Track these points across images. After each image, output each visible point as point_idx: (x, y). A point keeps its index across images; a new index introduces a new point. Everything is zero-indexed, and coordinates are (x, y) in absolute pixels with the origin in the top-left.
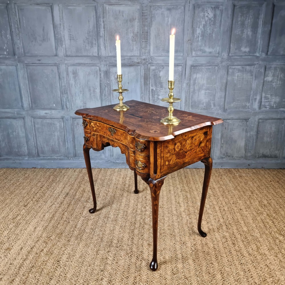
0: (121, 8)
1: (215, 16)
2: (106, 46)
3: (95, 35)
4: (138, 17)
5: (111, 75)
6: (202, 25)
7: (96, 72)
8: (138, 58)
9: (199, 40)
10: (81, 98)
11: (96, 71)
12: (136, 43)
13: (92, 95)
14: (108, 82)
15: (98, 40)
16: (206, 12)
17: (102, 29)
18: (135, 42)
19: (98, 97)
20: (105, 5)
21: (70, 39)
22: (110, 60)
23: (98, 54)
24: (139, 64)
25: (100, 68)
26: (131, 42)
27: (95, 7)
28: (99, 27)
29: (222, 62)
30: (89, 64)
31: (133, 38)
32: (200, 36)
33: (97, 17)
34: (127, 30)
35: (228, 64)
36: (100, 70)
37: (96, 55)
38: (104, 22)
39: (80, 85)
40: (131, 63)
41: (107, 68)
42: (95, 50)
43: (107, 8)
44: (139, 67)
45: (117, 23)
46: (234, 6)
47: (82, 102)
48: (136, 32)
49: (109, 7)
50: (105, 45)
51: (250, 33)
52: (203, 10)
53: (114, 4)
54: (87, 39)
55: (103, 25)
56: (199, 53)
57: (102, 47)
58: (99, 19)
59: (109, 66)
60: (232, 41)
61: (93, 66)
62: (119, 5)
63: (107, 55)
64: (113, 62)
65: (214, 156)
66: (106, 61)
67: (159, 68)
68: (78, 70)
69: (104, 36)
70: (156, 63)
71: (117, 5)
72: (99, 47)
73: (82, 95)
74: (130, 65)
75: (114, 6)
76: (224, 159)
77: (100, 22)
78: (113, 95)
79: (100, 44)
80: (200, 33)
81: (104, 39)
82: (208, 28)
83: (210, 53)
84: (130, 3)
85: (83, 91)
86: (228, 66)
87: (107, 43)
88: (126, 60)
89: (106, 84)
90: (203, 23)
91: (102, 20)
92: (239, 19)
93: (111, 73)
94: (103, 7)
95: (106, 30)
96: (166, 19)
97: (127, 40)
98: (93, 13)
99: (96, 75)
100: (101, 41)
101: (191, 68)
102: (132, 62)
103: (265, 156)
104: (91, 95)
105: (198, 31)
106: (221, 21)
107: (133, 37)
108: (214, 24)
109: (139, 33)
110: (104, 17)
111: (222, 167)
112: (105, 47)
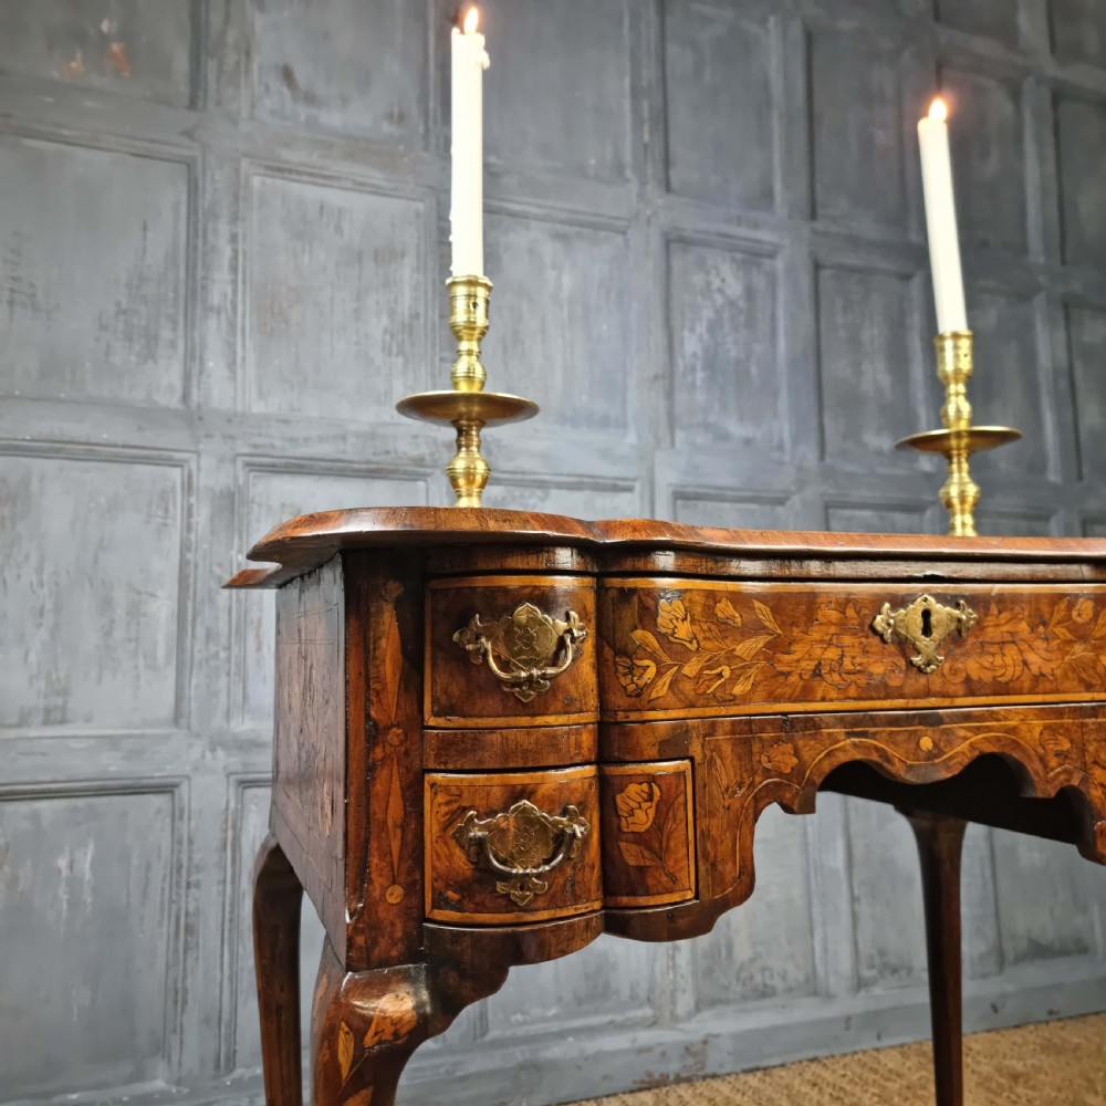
0: (334, 196)
1: (750, 293)
2: (239, 361)
3: (176, 299)
4: (418, 246)
5: (253, 517)
6: (705, 323)
7: (165, 496)
8: (415, 437)
9: (699, 382)
10: (33, 658)
11: (164, 491)
12: (406, 363)
13: (118, 634)
14: (233, 553)
15: (190, 324)
16: (713, 272)
17: (221, 275)
18: (400, 360)
19: (161, 653)
20: (245, 164)
21: (11, 303)
22: (260, 435)
23: (186, 397)
24: (421, 466)
25: (190, 476)
26: (378, 355)
27: (190, 165)
28: (204, 262)
29: (801, 484)
30: (124, 446)
31: (388, 337)
32: (699, 366)
33: (196, 214)
34: (358, 298)
35: (826, 498)
36: (190, 487)
37: (174, 402)
38: (234, 239)
39: (40, 570)
40: (375, 459)
41: (236, 478)
42: (169, 374)
43: (256, 181)
44: (421, 484)
45: (307, 257)
46: (817, 267)
47: (41, 684)
48: (407, 312)
49: (268, 181)
50: (235, 353)
51: (885, 380)
52: (701, 264)
53: (300, 168)
54: (125, 312)
55: (227, 252)
56: (701, 438)
57: (215, 364)
58: (210, 225)
59: (248, 464)
60: (826, 402)
61: (146, 460)
62: (325, 177)
63: (239, 408)
64: (273, 446)
65: (832, 980)
66: (232, 438)
67: (522, 496)
68: (42, 479)
69: (229, 307)
70: (509, 466)
71: (311, 175)
72: (193, 359)
73: (44, 634)
74: (373, 466)
75: (294, 176)
76: (877, 991)
77: (211, 238)
78: (258, 635)
79: (203, 347)
80: (700, 353)
81: (232, 325)
82: (729, 339)
83: (748, 442)
84: (377, 177)
85: (58, 610)
86: (827, 507)
87: (244, 346)
88: (351, 440)
89: (220, 565)
90: (707, 313)
91: (224, 229)
92: (840, 320)
93: (255, 507)
94: (237, 171)
95: (244, 282)
96: (551, 274)
97: (357, 343)
98: (172, 195)
99: (160, 513)
100: (213, 332)
101: (674, 505)
102: (387, 452)
103: (1039, 951)
104: (108, 634)
105: (691, 345)
106: (773, 317)
107: (392, 336)
108: (751, 324)
109: (422, 320)
110: (235, 218)
111: (879, 1037)
112: (234, 362)
